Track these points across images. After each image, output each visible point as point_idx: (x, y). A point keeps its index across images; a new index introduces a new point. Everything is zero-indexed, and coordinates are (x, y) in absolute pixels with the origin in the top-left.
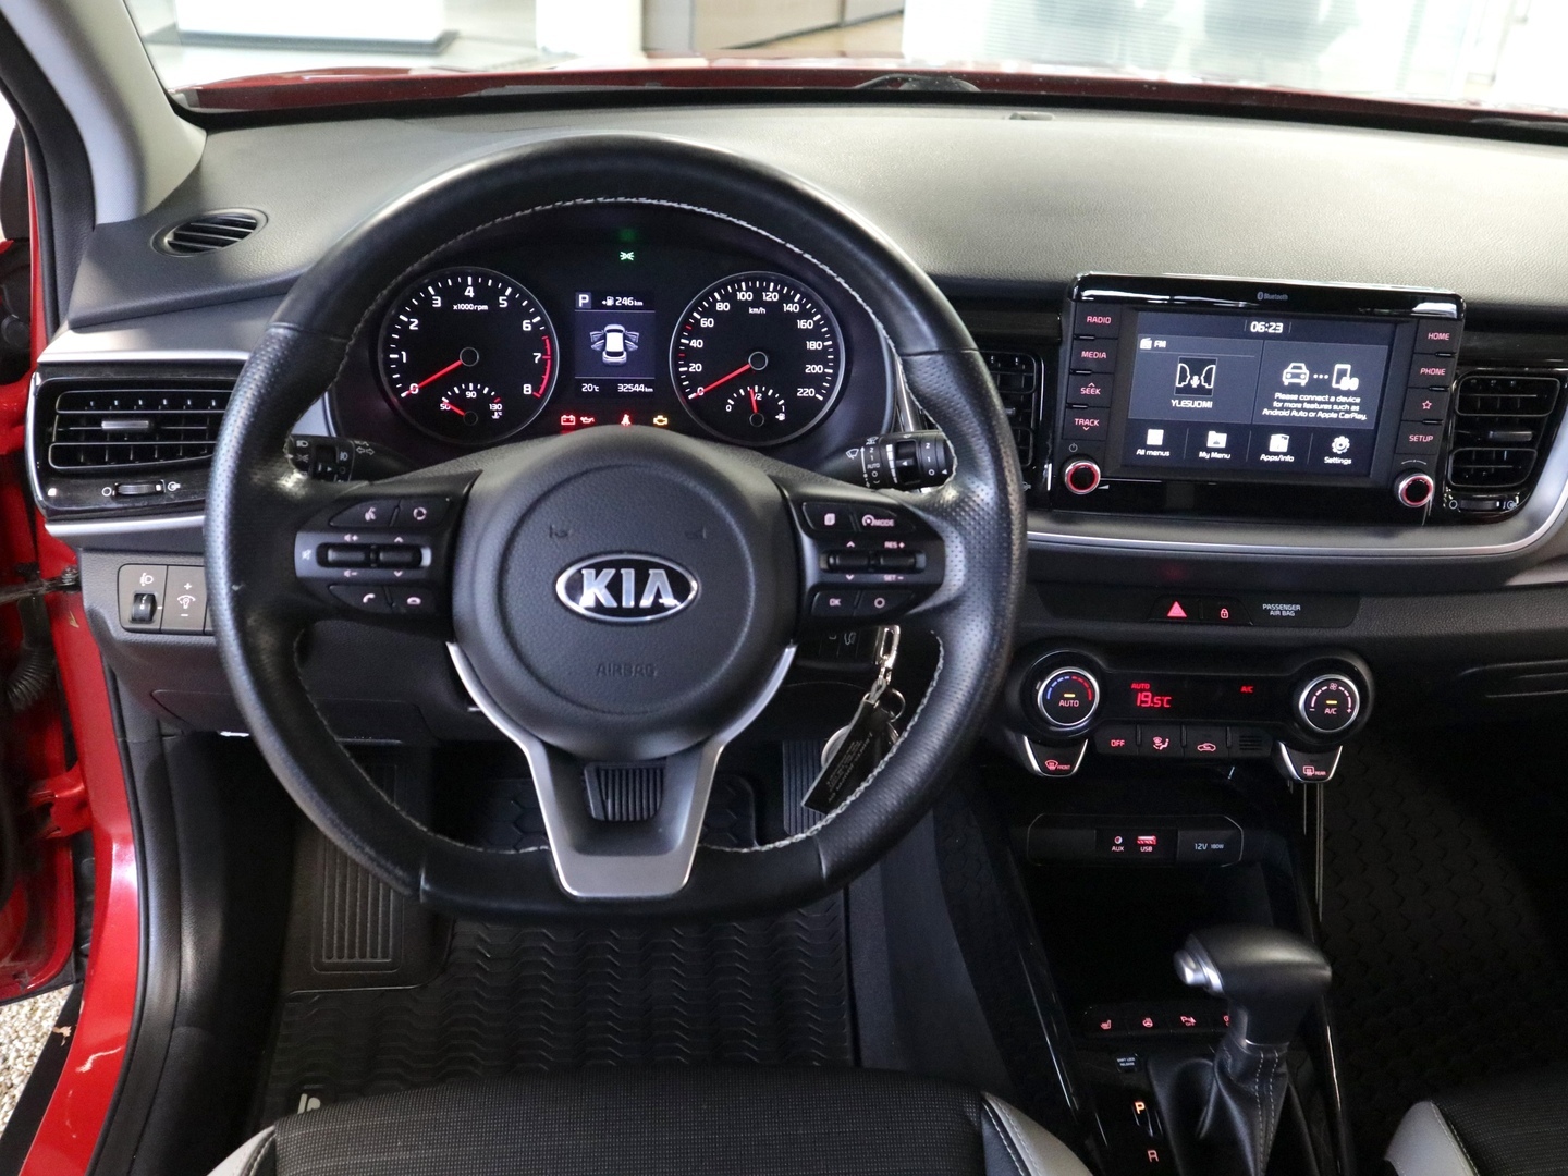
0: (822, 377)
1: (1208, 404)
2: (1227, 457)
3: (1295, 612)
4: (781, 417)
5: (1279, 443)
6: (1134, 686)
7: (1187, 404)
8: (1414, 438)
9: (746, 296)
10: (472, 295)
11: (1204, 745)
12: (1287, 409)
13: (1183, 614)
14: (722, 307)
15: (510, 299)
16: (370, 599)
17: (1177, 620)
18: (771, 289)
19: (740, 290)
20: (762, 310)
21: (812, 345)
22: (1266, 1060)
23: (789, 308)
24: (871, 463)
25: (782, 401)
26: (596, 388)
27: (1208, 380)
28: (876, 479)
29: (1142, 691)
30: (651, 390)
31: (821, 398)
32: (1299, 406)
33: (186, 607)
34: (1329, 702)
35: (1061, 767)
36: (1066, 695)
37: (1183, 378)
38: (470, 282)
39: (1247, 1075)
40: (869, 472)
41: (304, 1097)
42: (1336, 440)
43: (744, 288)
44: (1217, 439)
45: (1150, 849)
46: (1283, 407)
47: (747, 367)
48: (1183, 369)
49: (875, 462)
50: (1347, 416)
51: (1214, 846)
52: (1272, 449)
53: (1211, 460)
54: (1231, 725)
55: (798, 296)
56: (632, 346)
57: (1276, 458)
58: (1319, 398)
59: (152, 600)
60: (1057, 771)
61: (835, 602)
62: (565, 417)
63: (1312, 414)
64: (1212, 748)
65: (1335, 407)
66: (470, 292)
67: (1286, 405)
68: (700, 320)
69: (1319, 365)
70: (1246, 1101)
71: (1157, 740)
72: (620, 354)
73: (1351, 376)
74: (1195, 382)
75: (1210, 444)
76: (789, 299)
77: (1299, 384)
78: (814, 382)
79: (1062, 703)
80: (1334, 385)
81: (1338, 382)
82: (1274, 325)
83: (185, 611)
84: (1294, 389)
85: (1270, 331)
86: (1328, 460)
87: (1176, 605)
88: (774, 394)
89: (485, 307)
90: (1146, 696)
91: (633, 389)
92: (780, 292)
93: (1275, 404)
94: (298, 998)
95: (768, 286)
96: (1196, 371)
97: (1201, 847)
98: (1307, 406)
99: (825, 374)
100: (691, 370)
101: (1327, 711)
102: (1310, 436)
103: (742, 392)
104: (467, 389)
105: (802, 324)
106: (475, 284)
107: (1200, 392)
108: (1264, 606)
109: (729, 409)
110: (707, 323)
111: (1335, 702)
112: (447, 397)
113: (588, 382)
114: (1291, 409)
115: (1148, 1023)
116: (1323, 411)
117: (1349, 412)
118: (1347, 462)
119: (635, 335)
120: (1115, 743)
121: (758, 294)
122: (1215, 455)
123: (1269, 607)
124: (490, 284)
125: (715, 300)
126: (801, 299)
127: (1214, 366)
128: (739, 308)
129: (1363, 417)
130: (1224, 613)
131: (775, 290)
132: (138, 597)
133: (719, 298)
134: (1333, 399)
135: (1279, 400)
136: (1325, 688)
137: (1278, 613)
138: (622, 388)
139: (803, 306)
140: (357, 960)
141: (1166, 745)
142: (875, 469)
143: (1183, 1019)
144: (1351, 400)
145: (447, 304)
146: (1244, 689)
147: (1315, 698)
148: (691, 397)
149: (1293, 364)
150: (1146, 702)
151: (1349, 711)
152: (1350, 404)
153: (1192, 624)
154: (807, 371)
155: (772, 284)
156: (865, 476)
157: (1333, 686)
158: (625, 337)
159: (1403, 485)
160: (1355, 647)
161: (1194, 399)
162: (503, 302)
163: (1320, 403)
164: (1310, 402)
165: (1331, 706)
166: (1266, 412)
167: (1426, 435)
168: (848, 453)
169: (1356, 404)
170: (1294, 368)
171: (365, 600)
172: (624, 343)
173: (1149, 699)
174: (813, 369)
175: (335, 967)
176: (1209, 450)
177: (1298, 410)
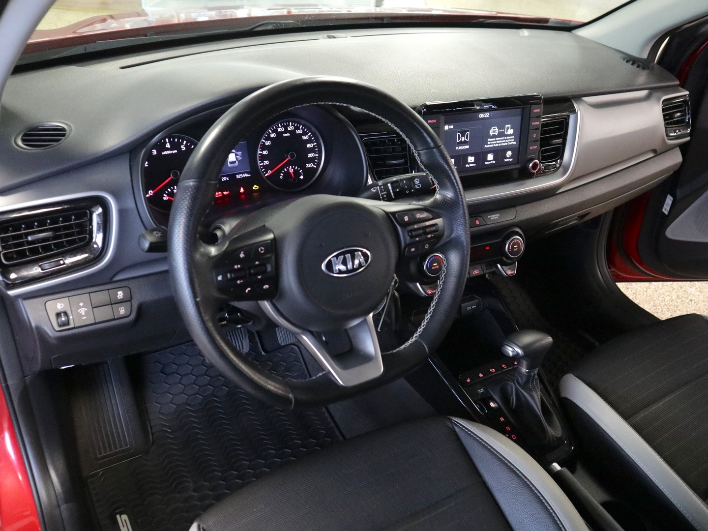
0: (314, 158)
1: (467, 147)
2: (475, 165)
3: (498, 216)
4: (302, 177)
5: (490, 157)
7: (461, 148)
8: (531, 148)
9: (281, 129)
10: (169, 147)
11: (475, 272)
12: (492, 144)
14: (273, 135)
15: (186, 146)
16: (249, 291)
18: (291, 125)
19: (279, 127)
20: (288, 134)
21: (309, 146)
22: (533, 375)
23: (299, 132)
24: (383, 192)
25: (301, 171)
26: (227, 178)
27: (467, 138)
28: (386, 198)
30: (250, 175)
31: (315, 167)
32: (496, 142)
33: (83, 314)
34: (515, 247)
36: (434, 265)
37: (459, 139)
38: (167, 141)
39: (527, 382)
40: (382, 196)
41: (118, 516)
42: (508, 152)
43: (280, 126)
44: (471, 159)
46: (492, 143)
47: (288, 159)
48: (459, 135)
49: (384, 191)
50: (510, 143)
51: (473, 307)
52: (488, 159)
53: (470, 167)
54: (484, 262)
55: (301, 126)
56: (240, 158)
57: (490, 163)
58: (502, 138)
59: (66, 314)
61: (413, 250)
62: (217, 193)
63: (500, 145)
64: (477, 272)
65: (507, 141)
66: (168, 146)
67: (492, 142)
68: (265, 143)
69: (501, 127)
70: (529, 391)
72: (235, 162)
73: (511, 129)
74: (463, 140)
75: (469, 161)
76: (297, 128)
77: (495, 135)
78: (312, 160)
79: (433, 268)
80: (506, 133)
81: (507, 132)
82: (486, 114)
83: (83, 316)
84: (494, 136)
85: (485, 116)
86: (506, 160)
88: (298, 168)
89: (176, 151)
91: (243, 176)
92: (294, 126)
93: (489, 143)
94: (93, 476)
95: (289, 124)
96: (463, 134)
97: (469, 308)
98: (498, 142)
99: (315, 157)
100: (265, 164)
101: (515, 250)
102: (499, 152)
103: (285, 169)
104: (174, 189)
105: (304, 138)
106: (170, 142)
107: (465, 143)
108: (489, 217)
109: (281, 177)
110: (268, 143)
111: (517, 246)
112: (166, 194)
113: (224, 176)
114: (493, 144)
115: (481, 375)
116: (503, 143)
117: (511, 142)
118: (511, 160)
119: (240, 153)
121: (286, 127)
122: (471, 165)
124: (176, 141)
125: (270, 133)
126: (302, 127)
127: (469, 132)
128: (279, 134)
129: (515, 143)
130: (477, 222)
131: (292, 125)
132: (58, 315)
133: (271, 132)
134: (506, 138)
135: (490, 141)
136: (513, 242)
137: (493, 218)
138: (238, 177)
139: (303, 130)
140: (114, 451)
142: (385, 194)
143: (491, 370)
144: (511, 137)
145: (159, 152)
146: (487, 248)
147: (510, 246)
148: (266, 175)
149: (493, 128)
151: (521, 248)
152: (511, 139)
154: (309, 157)
155: (291, 123)
156: (381, 197)
157: (515, 241)
158: (236, 155)
159: (531, 165)
160: (517, 225)
161: (463, 146)
162: (183, 148)
163: (502, 140)
164: (499, 140)
166: (486, 146)
167: (535, 146)
168: (372, 190)
169: (512, 139)
170: (494, 129)
171: (247, 291)
172: (236, 157)
174: (311, 155)
175: (105, 457)
176: (469, 164)
177: (495, 144)
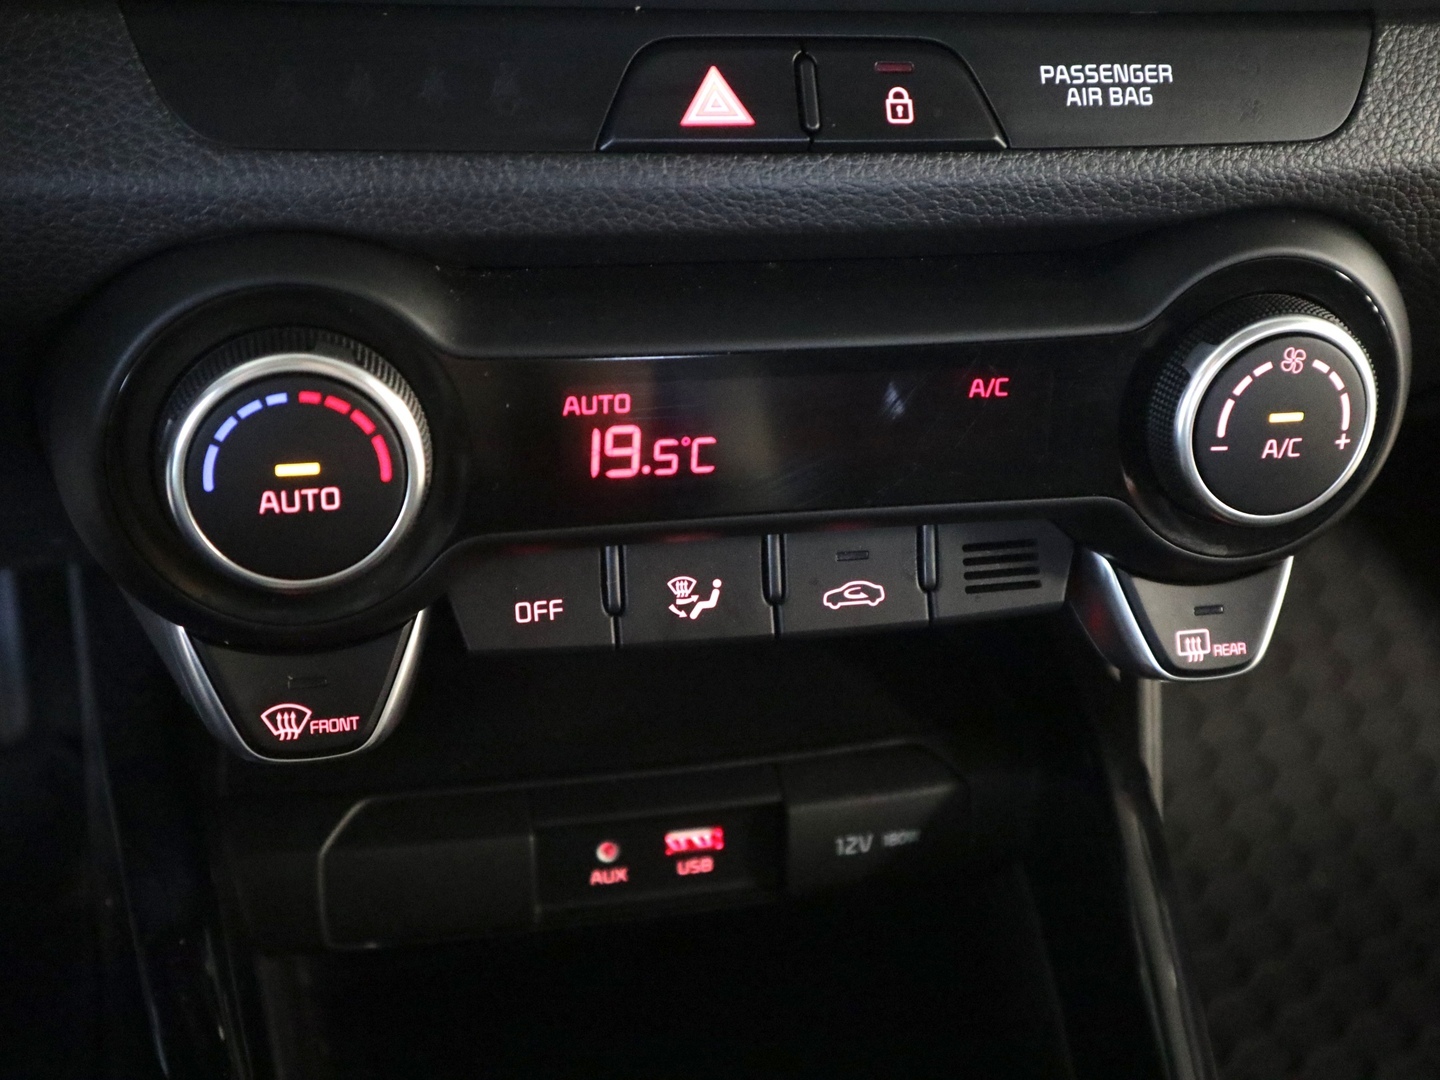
3: (1156, 90)
6: (572, 405)
11: (845, 590)
13: (739, 116)
17: (717, 142)
29: (604, 421)
34: (1275, 418)
35: (326, 725)
36: (283, 470)
45: (706, 865)
51: (893, 839)
54: (936, 519)
60: (308, 743)
64: (873, 594)
71: (681, 587)
79: (269, 502)
87: (714, 80)
90: (623, 441)
97: (853, 845)
108: (1045, 72)
111: (1298, 417)
120: (530, 612)
123: (1061, 74)
130: (899, 106)
136: (1268, 366)
137: (1094, 96)
141: (712, 603)
146: (977, 387)
147: (1230, 404)
150: (625, 462)
151: (1342, 442)
153: (778, 151)
157: (1293, 360)
165: (1282, 432)
173: (634, 452)
